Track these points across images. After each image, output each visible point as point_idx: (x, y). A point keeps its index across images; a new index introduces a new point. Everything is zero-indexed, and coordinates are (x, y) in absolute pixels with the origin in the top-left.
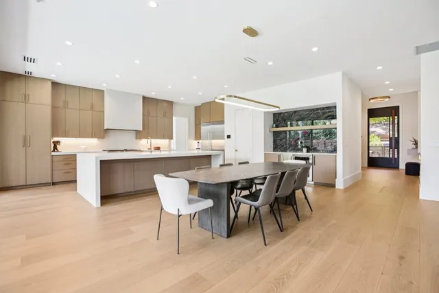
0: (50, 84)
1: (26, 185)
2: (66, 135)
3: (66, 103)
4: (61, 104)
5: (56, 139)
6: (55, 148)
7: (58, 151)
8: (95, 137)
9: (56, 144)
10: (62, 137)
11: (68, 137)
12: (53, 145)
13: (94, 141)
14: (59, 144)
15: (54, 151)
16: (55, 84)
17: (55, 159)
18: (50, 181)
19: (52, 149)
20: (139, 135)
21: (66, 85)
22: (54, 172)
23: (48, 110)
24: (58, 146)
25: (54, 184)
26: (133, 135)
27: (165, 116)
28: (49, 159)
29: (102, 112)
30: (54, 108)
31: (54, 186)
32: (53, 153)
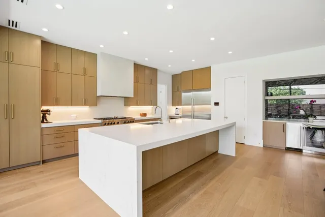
0: (39, 42)
1: (10, 167)
2: (56, 103)
3: (56, 64)
4: (51, 67)
5: (44, 108)
6: (44, 118)
7: (48, 122)
8: (86, 105)
9: (45, 113)
10: (54, 105)
11: (59, 105)
13: (85, 109)
14: (49, 114)
15: (43, 122)
16: (45, 44)
18: (39, 159)
19: (41, 120)
20: (127, 101)
21: (57, 45)
22: (45, 147)
23: (38, 73)
24: (47, 115)
25: (44, 162)
26: (122, 102)
27: (151, 83)
28: (38, 132)
29: (95, 77)
30: (44, 72)
31: (45, 165)
32: (44, 125)
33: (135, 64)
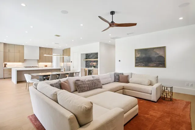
0: (3, 45)
2: (9, 61)
3: (9, 50)
4: (7, 51)
5: (5, 63)
6: (5, 66)
7: (6, 67)
8: (20, 62)
9: (5, 65)
10: (8, 62)
11: (10, 62)
12: (4, 65)
15: (5, 67)
16: (5, 44)
17: (5, 70)
18: (3, 77)
19: (4, 66)
21: (9, 44)
22: (5, 74)
23: (3, 53)
25: (4, 78)
26: (36, 61)
27: (49, 54)
28: (3, 70)
29: (23, 53)
30: (4, 52)
31: (4, 79)
32: (4, 68)
33: (40, 47)
